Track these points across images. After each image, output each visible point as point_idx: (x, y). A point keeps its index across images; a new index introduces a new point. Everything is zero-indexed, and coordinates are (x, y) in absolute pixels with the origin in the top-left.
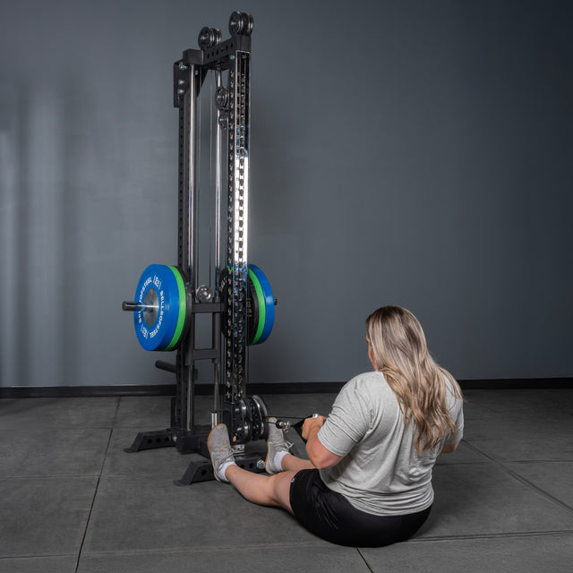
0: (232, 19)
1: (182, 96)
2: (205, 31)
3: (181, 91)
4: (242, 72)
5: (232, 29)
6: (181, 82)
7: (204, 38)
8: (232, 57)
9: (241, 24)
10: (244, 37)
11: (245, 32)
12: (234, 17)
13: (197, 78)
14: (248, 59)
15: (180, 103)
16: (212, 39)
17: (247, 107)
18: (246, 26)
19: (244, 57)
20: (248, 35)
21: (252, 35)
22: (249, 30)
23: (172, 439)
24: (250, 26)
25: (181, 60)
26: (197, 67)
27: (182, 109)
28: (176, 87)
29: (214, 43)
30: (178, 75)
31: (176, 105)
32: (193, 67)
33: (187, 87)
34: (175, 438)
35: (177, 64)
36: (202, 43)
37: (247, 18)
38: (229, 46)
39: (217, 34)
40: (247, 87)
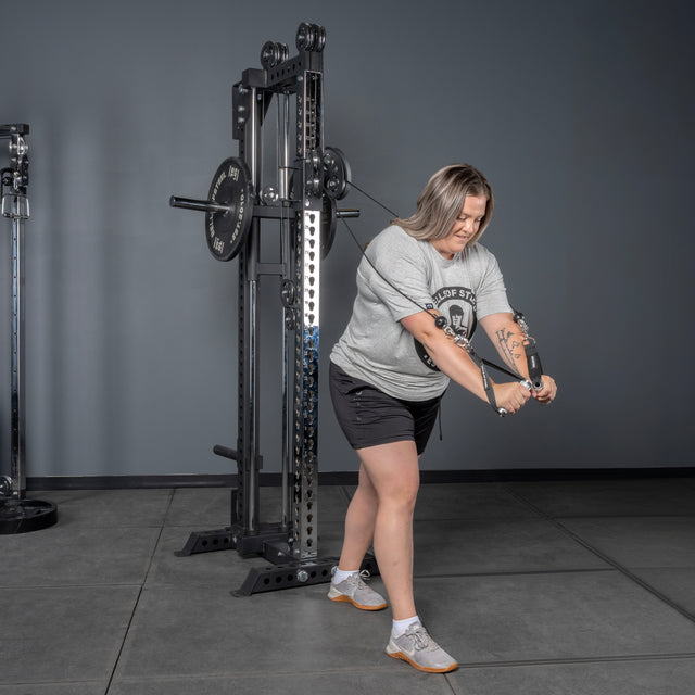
0: (299, 32)
1: (243, 125)
2: (269, 47)
3: (241, 120)
4: (313, 96)
5: (300, 43)
6: (241, 109)
7: (267, 55)
8: (300, 79)
9: (310, 38)
10: (314, 54)
11: (316, 48)
12: (302, 29)
13: (259, 103)
14: (319, 81)
15: (240, 133)
16: (277, 56)
17: (318, 139)
18: (316, 40)
19: (315, 78)
20: (320, 51)
21: (324, 52)
22: (320, 46)
23: (232, 540)
24: (322, 40)
25: (241, 82)
26: (259, 90)
27: (242, 141)
28: (236, 114)
29: (280, 61)
30: (240, 99)
31: (235, 137)
32: (254, 90)
33: (247, 115)
34: (235, 540)
35: (236, 86)
36: (264, 61)
37: (317, 31)
38: (297, 64)
39: (284, 50)
40: (318, 114)
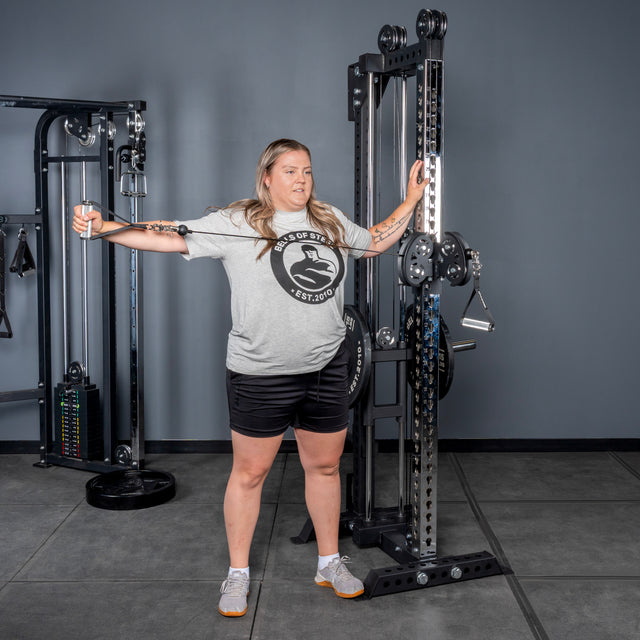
0: (420, 19)
1: (359, 108)
2: (386, 30)
3: (357, 103)
4: (433, 86)
5: (419, 30)
6: (357, 91)
7: (385, 39)
8: (420, 67)
9: (432, 24)
10: (436, 42)
11: (437, 35)
12: (423, 16)
13: (376, 86)
14: (440, 69)
15: (356, 115)
16: (395, 39)
17: (439, 130)
18: (437, 28)
19: (436, 67)
20: (441, 38)
21: (446, 38)
22: (442, 32)
23: (348, 527)
24: (444, 26)
25: (357, 64)
26: (376, 75)
27: (358, 125)
28: (351, 96)
29: (398, 46)
30: (356, 81)
31: (351, 119)
32: (371, 75)
33: (364, 97)
34: (352, 526)
35: (352, 67)
36: (383, 46)
37: (439, 17)
38: (417, 52)
39: (401, 32)
40: (439, 104)
